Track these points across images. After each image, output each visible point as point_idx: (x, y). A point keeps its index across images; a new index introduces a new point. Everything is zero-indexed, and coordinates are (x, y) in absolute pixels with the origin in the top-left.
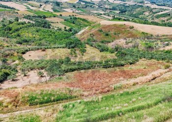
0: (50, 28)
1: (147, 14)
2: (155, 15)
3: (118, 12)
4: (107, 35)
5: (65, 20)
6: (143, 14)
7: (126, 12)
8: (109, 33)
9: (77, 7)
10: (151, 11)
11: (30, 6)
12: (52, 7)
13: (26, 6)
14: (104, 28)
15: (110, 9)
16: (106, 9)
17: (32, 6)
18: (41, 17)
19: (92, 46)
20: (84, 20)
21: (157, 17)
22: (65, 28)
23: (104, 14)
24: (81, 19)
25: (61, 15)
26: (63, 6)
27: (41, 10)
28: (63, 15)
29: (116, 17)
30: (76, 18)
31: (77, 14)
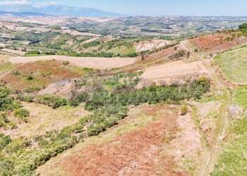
1: (70, 43)
2: (82, 44)
3: (27, 43)
4: (31, 78)
6: (65, 44)
7: (40, 43)
10: (75, 38)
14: (20, 68)
15: (13, 39)
16: (6, 39)
19: (31, 101)
21: (86, 46)
23: (7, 47)
29: (27, 50)
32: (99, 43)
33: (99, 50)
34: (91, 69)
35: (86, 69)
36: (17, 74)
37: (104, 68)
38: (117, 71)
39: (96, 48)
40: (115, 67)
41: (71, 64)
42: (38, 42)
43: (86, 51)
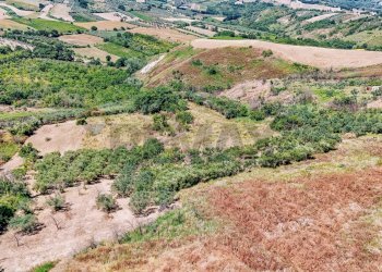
0: (71, 60)
1: (285, 21)
2: (303, 23)
3: (222, 19)
4: (214, 72)
5: (106, 40)
6: (276, 22)
7: (240, 19)
8: (217, 68)
9: (128, 8)
10: (293, 14)
11: (14, 9)
12: (69, 9)
13: (5, 8)
14: (203, 55)
15: (203, 13)
16: (195, 12)
17: (21, 8)
18: (46, 35)
19: (201, 104)
20: (149, 38)
21: (309, 28)
22: (109, 58)
23: (193, 24)
24: (142, 37)
25: (94, 29)
26: (95, 7)
27: (43, 16)
28: (99, 29)
29: (219, 30)
30: (131, 35)
31: (130, 26)
32: (333, 23)
33: (331, 34)
34: (306, 67)
35: (296, 65)
36: (198, 63)
37: (328, 66)
38: (349, 74)
39: (327, 31)
40: (348, 66)
41: (274, 55)
42: (236, 18)
43: (307, 35)
